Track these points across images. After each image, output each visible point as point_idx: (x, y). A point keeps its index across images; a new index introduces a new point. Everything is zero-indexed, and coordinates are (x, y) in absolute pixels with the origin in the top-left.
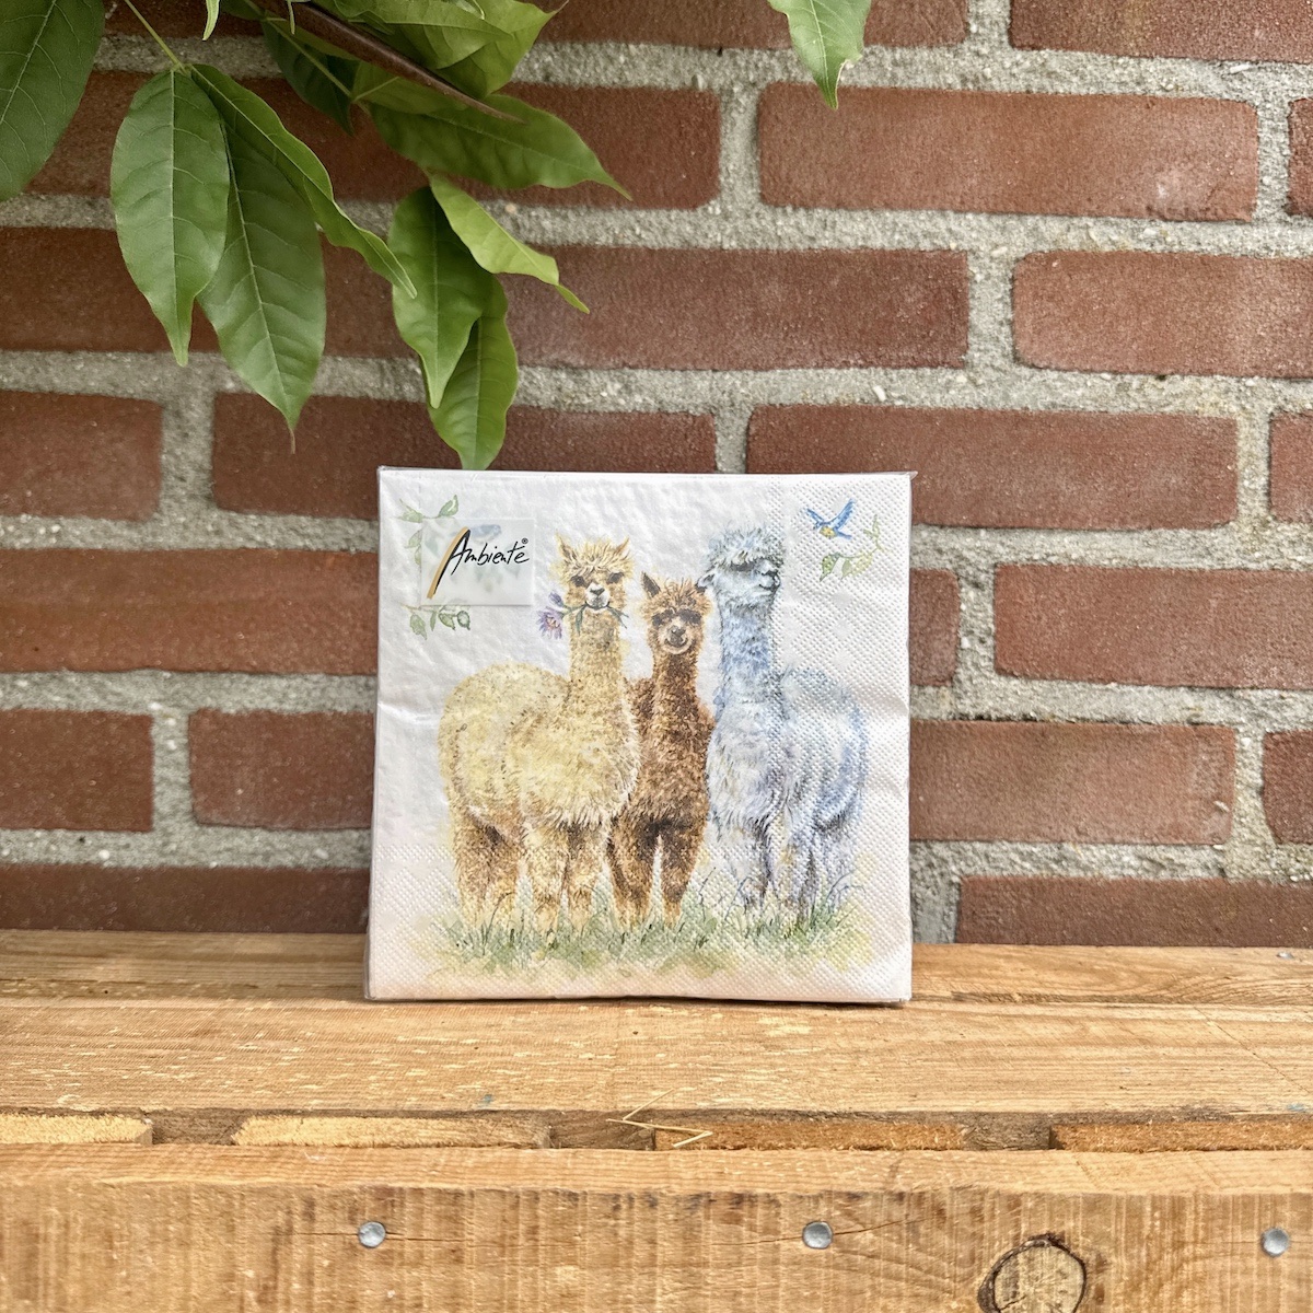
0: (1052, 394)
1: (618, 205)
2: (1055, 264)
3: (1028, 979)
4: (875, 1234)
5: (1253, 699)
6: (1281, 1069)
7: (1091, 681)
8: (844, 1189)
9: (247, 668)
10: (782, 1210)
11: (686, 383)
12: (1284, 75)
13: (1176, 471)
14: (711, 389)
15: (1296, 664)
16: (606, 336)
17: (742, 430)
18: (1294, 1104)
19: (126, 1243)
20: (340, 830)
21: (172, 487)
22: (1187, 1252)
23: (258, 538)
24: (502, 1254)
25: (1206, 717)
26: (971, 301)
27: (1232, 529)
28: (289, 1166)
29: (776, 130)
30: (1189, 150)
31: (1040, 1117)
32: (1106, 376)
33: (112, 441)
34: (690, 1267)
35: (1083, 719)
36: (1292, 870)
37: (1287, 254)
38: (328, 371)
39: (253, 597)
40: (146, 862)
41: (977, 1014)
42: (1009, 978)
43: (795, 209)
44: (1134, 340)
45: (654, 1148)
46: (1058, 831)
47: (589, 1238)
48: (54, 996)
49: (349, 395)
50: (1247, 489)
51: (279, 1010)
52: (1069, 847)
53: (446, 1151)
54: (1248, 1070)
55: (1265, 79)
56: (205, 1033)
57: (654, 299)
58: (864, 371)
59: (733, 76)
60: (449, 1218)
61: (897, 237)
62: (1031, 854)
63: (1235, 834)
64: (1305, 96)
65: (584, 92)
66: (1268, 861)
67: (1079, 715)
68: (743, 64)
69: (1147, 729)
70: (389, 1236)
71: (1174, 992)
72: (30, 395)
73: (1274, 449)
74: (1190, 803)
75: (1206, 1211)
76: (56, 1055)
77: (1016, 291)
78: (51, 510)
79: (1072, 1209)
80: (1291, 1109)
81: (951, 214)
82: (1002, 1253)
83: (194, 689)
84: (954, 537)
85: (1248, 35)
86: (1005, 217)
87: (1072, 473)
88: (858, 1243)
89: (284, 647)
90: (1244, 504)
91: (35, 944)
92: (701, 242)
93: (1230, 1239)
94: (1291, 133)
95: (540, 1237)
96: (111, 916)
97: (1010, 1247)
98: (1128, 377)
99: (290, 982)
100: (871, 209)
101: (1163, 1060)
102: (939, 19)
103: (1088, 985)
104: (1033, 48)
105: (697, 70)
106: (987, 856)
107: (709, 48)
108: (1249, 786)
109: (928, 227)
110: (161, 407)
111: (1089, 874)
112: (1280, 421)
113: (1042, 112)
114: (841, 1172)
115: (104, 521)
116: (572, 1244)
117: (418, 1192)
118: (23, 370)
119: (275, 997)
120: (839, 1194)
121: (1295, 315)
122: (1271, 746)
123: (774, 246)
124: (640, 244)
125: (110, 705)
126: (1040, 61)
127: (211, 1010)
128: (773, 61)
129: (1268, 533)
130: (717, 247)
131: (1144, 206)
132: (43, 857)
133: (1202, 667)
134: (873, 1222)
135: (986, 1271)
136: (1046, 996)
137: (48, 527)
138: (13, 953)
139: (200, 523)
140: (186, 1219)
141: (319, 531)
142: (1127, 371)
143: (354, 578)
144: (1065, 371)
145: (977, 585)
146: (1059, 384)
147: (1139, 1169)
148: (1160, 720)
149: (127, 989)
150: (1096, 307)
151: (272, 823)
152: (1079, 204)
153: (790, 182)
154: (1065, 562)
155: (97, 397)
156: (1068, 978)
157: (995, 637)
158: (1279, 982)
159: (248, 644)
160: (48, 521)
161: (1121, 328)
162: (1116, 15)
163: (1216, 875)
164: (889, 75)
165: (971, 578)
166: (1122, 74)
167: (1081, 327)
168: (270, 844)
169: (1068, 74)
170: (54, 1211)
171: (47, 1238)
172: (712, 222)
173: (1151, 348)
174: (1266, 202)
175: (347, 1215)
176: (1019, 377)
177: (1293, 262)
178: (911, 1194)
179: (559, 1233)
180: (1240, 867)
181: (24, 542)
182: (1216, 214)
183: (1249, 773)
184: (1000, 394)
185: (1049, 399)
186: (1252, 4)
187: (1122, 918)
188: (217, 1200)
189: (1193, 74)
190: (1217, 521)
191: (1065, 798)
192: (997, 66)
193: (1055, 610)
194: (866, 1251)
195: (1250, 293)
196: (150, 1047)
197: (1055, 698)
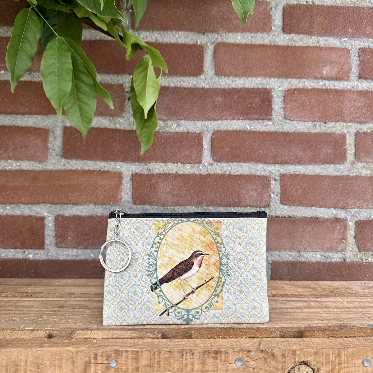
0: (295, 127)
1: (176, 76)
2: (296, 92)
3: (292, 290)
4: (255, 362)
5: (352, 211)
6: (365, 314)
7: (307, 206)
8: (246, 349)
9: (72, 203)
10: (229, 355)
11: (195, 124)
12: (357, 41)
13: (330, 149)
14: (202, 126)
15: (364, 202)
16: (173, 111)
17: (210, 137)
18: (370, 324)
19: (43, 367)
20: (97, 249)
21: (51, 153)
22: (342, 366)
23: (76, 167)
24: (150, 369)
25: (339, 216)
26: (273, 102)
27: (345, 164)
28: (89, 344)
29: (220, 55)
30: (332, 62)
31: (300, 328)
32: (310, 123)
33: (35, 140)
34: (203, 372)
35: (305, 217)
36: (364, 259)
37: (359, 89)
38: (96, 121)
39: (74, 183)
40: (43, 258)
41: (279, 300)
42: (286, 290)
43: (225, 77)
44: (318, 113)
45: (192, 338)
46: (299, 248)
47: (176, 363)
48: (17, 297)
49: (101, 127)
50: (349, 153)
51: (82, 300)
53: (133, 340)
54: (356, 315)
55: (352, 42)
56: (62, 307)
57: (186, 101)
58: (244, 121)
59: (207, 41)
60: (135, 359)
61: (252, 85)
62: (291, 255)
63: (347, 249)
64: (363, 47)
65: (167, 45)
66: (357, 256)
67: (304, 216)
68: (210, 37)
69: (323, 220)
70: (118, 364)
71: (334, 293)
72: (12, 127)
73: (356, 142)
74: (335, 240)
75: (347, 354)
76: (19, 313)
77: (285, 99)
79: (310, 354)
80: (369, 326)
81: (267, 78)
82: (291, 367)
83: (57, 209)
84: (269, 167)
85: (347, 31)
86: (282, 79)
87: (301, 149)
88: (250, 364)
89: (82, 197)
90: (348, 157)
91: (10, 282)
92: (199, 86)
93: (354, 362)
94: (359, 57)
95: (161, 364)
96: (32, 273)
97: (293, 365)
98: (316, 123)
99: (84, 292)
100: (245, 77)
101: (332, 313)
102: (263, 26)
103: (309, 292)
104: (290, 33)
105: (198, 39)
106: (279, 256)
107: (201, 33)
108: (351, 235)
109: (261, 82)
110: (49, 131)
111: (308, 260)
112: (358, 135)
113: (292, 51)
114: (245, 344)
115: (32, 162)
116: (170, 366)
117: (127, 351)
118: (10, 120)
119: (81, 297)
120: (245, 351)
121: (361, 106)
122: (357, 224)
123: (219, 87)
124: (182, 86)
125: (33, 214)
126: (291, 37)
127: (63, 300)
128: (219, 37)
129: (355, 165)
130: (203, 87)
131: (320, 76)
132: (13, 257)
133: (338, 202)
134: (254, 358)
136: (298, 295)
137: (16, 164)
138: (4, 285)
139: (59, 163)
140: (61, 360)
141: (92, 165)
142: (316, 121)
143: (102, 178)
144: (299, 121)
145: (275, 180)
146: (297, 125)
147: (328, 343)
148: (326, 217)
149: (38, 295)
150: (307, 104)
151: (78, 247)
152: (302, 76)
153: (223, 70)
154: (299, 173)
155: (30, 128)
156: (304, 290)
157: (280, 194)
158: (362, 290)
159: (72, 196)
160: (16, 162)
161: (314, 110)
162: (311, 25)
163: (342, 260)
164: (250, 41)
165: (274, 178)
166: (313, 41)
167: (303, 109)
168: (78, 253)
169: (299, 41)
170: (23, 358)
171: (20, 366)
172: (202, 80)
173: (322, 115)
174: (353, 75)
175: (106, 358)
176: (286, 123)
177: (360, 91)
178: (266, 350)
179: (166, 362)
180: (349, 258)
181: (9, 168)
182: (339, 78)
183: (351, 232)
184: (281, 127)
185: (294, 129)
186: (348, 22)
187: (317, 272)
188: (69, 354)
189: (333, 41)
190: (341, 162)
191: (300, 239)
192: (279, 38)
193: (297, 187)
194: (253, 367)
195: (349, 100)
196: (46, 311)
197: (297, 211)
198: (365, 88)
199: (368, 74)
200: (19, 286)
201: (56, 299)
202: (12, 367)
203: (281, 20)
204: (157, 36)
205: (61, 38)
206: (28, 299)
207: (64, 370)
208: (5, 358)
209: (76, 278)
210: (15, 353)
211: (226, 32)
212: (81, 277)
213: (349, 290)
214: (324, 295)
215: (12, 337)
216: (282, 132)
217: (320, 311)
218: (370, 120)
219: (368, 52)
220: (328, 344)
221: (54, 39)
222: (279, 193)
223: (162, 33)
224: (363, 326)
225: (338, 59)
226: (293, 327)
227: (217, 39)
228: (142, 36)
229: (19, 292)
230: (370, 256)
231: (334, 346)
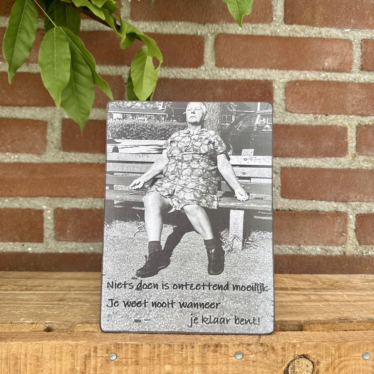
0: (296, 120)
1: (176, 67)
2: (297, 84)
3: (292, 283)
4: (255, 355)
5: (353, 205)
6: (365, 308)
7: (308, 200)
8: (246, 343)
9: (71, 196)
10: (228, 348)
12: (359, 33)
13: (331, 142)
15: (364, 195)
18: (370, 317)
19: (43, 360)
20: (97, 242)
21: (50, 145)
22: (342, 359)
23: (74, 159)
24: (150, 362)
25: (340, 210)
26: (274, 94)
27: (346, 157)
28: (89, 338)
29: (220, 46)
30: (334, 53)
31: (299, 322)
32: (311, 115)
33: (33, 132)
34: (204, 365)
35: (306, 210)
36: (364, 252)
37: (361, 82)
38: (94, 113)
39: (73, 176)
40: (42, 251)
41: (279, 293)
42: (286, 283)
43: (225, 68)
44: (319, 105)
46: (299, 242)
47: (175, 357)
48: (16, 290)
49: (100, 119)
50: (350, 146)
51: (82, 294)
52: (302, 246)
54: (356, 308)
55: (354, 33)
56: (61, 300)
57: (186, 93)
59: (208, 32)
60: (135, 352)
61: (253, 76)
62: (292, 248)
63: (348, 242)
64: (365, 38)
65: (166, 35)
66: (357, 250)
67: (304, 209)
69: (323, 213)
70: (118, 357)
71: (333, 286)
72: (10, 119)
73: (358, 135)
74: (335, 234)
75: (347, 348)
76: (19, 307)
77: (287, 91)
78: (15, 151)
79: (310, 347)
80: (369, 319)
81: (268, 70)
82: (290, 360)
83: (56, 202)
85: (350, 21)
86: (283, 71)
87: (302, 142)
88: (250, 358)
89: (81, 190)
90: (350, 150)
91: (10, 275)
92: (199, 77)
94: (361, 48)
95: (160, 357)
96: (31, 267)
97: (292, 359)
98: (317, 115)
99: (84, 286)
100: (246, 69)
101: (332, 306)
102: (265, 16)
103: (309, 285)
104: (291, 24)
105: (198, 30)
106: (279, 249)
107: (201, 23)
108: (352, 229)
109: (262, 73)
110: (47, 123)
111: (308, 254)
112: (360, 128)
113: (293, 42)
114: (245, 338)
115: (30, 155)
116: (170, 359)
117: (127, 345)
118: (8, 112)
119: (80, 290)
120: (245, 344)
121: (363, 98)
122: (357, 218)
123: (219, 78)
124: (182, 78)
125: (31, 206)
126: (292, 28)
127: (62, 294)
128: (219, 27)
129: (356, 158)
130: (203, 79)
131: (321, 68)
132: (12, 250)
133: (338, 196)
134: (254, 352)
135: (286, 365)
136: (298, 288)
137: (14, 156)
138: (3, 278)
139: (58, 155)
140: (61, 353)
141: (91, 157)
142: (317, 113)
143: (101, 171)
144: (300, 113)
145: (276, 173)
146: (298, 117)
148: (327, 210)
149: (38, 288)
150: (308, 96)
151: (78, 240)
152: (303, 67)
153: (224, 61)
154: (300, 166)
155: (28, 120)
156: (303, 283)
157: (281, 187)
158: (362, 284)
159: (71, 189)
160: (14, 154)
161: (316, 102)
162: (313, 15)
163: (343, 253)
164: (251, 31)
165: (274, 171)
166: (315, 32)
167: (304, 101)
168: (77, 246)
169: (300, 32)
170: (22, 351)
171: (20, 359)
172: (202, 72)
173: (324, 107)
174: (355, 67)
175: (106, 351)
176: (287, 115)
177: (362, 84)
178: (265, 343)
179: (166, 356)
180: (349, 251)
181: (7, 160)
182: (341, 70)
183: (352, 226)
184: (282, 120)
185: (295, 121)
186: (350, 13)
187: (317, 266)
188: (69, 348)
189: (335, 32)
190: (342, 155)
191: (301, 233)
192: (281, 29)
193: (298, 180)
194: (252, 360)
195: (351, 92)
196: (46, 304)
197: (298, 204)
198: (367, 80)
199: (370, 66)
200: (18, 280)
201: (55, 292)
202: (12, 360)
203: (283, 9)
204: (156, 26)
205: (59, 28)
206: (27, 292)
207: (64, 363)
208: (4, 351)
209: (75, 271)
210: (15, 347)
211: (226, 23)
212: (80, 271)
213: (348, 283)
214: (324, 289)
215: (11, 331)
216: (283, 125)
217: (320, 304)
218: (371, 112)
219: (370, 43)
220: (328, 337)
221: (52, 29)
222: (279, 186)
223: (162, 23)
224: (363, 319)
225: (340, 51)
226: (292, 321)
227: (217, 29)
228: (141, 26)
229: (18, 286)
230: (370, 249)
231: (334, 339)
